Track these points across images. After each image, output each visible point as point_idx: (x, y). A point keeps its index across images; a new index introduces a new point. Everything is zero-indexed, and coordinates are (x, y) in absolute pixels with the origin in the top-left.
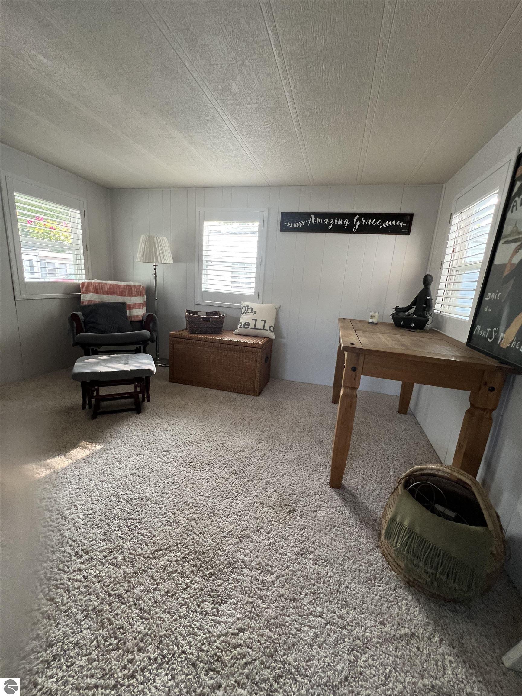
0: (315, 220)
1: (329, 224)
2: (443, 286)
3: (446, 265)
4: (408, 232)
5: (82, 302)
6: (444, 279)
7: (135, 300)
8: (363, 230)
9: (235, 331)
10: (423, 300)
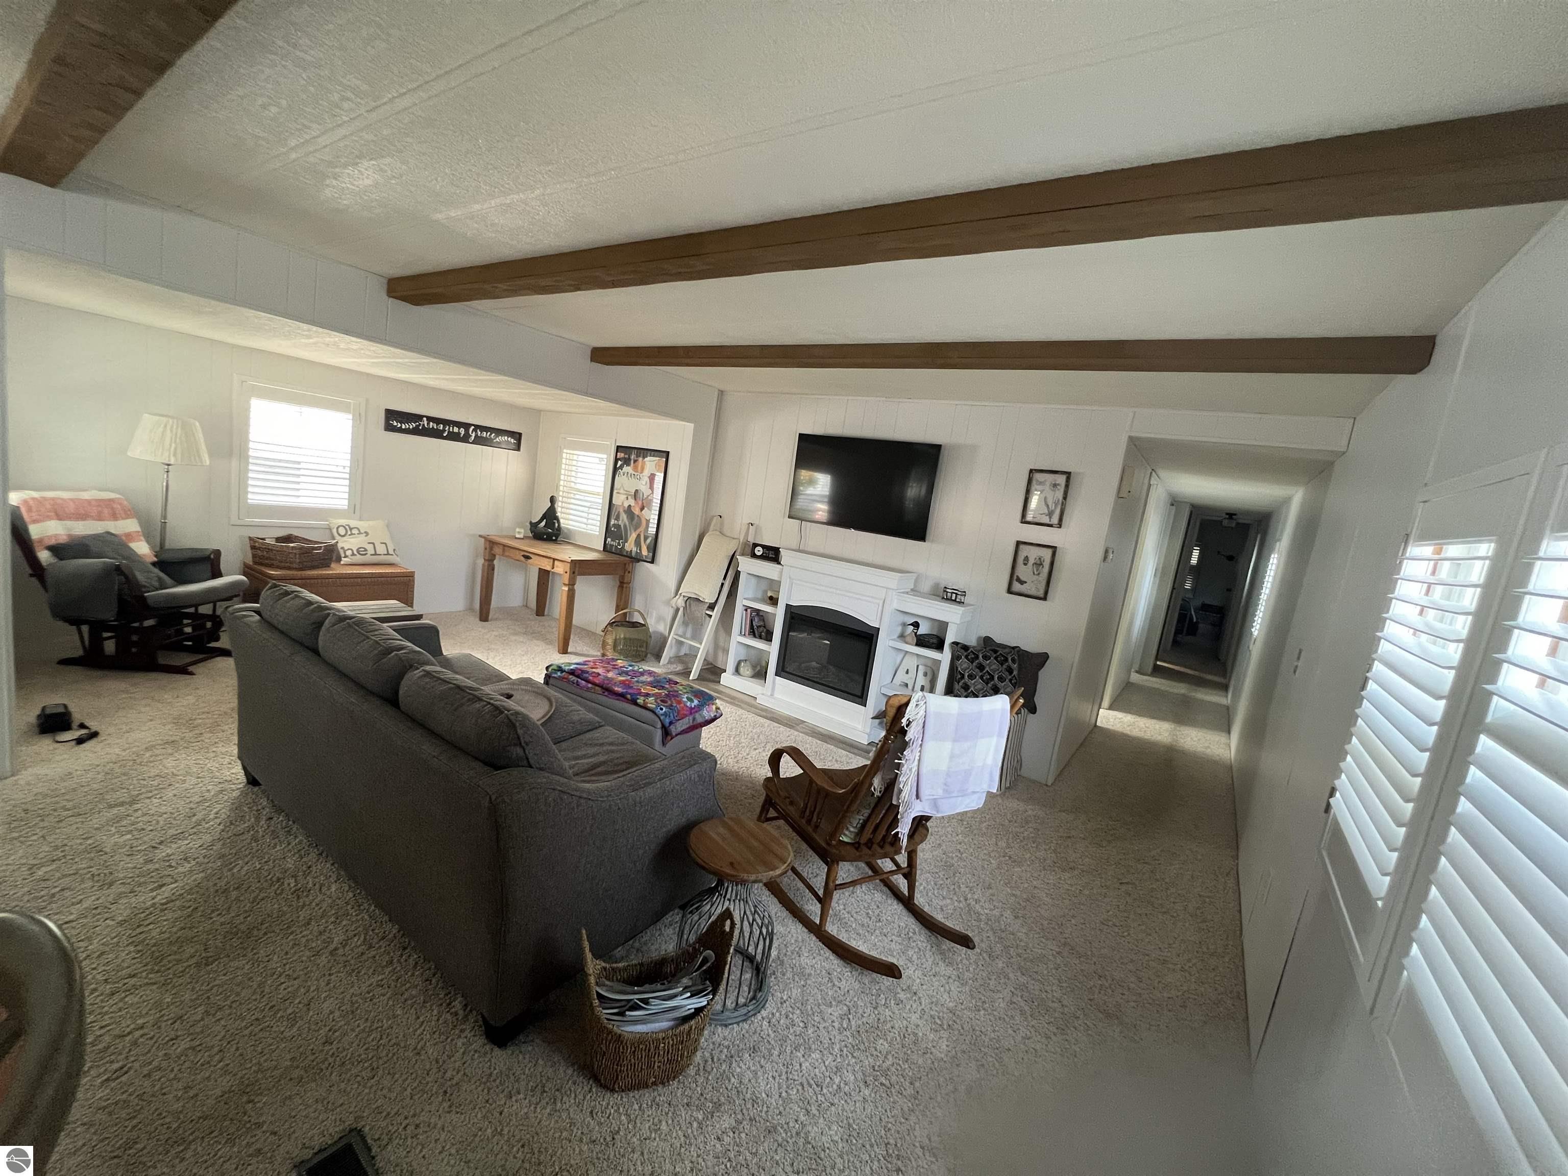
0: (428, 424)
1: (444, 430)
2: (560, 504)
3: (561, 488)
4: (518, 449)
5: (41, 541)
6: (560, 499)
7: (127, 526)
8: (479, 441)
9: (344, 561)
10: (551, 516)
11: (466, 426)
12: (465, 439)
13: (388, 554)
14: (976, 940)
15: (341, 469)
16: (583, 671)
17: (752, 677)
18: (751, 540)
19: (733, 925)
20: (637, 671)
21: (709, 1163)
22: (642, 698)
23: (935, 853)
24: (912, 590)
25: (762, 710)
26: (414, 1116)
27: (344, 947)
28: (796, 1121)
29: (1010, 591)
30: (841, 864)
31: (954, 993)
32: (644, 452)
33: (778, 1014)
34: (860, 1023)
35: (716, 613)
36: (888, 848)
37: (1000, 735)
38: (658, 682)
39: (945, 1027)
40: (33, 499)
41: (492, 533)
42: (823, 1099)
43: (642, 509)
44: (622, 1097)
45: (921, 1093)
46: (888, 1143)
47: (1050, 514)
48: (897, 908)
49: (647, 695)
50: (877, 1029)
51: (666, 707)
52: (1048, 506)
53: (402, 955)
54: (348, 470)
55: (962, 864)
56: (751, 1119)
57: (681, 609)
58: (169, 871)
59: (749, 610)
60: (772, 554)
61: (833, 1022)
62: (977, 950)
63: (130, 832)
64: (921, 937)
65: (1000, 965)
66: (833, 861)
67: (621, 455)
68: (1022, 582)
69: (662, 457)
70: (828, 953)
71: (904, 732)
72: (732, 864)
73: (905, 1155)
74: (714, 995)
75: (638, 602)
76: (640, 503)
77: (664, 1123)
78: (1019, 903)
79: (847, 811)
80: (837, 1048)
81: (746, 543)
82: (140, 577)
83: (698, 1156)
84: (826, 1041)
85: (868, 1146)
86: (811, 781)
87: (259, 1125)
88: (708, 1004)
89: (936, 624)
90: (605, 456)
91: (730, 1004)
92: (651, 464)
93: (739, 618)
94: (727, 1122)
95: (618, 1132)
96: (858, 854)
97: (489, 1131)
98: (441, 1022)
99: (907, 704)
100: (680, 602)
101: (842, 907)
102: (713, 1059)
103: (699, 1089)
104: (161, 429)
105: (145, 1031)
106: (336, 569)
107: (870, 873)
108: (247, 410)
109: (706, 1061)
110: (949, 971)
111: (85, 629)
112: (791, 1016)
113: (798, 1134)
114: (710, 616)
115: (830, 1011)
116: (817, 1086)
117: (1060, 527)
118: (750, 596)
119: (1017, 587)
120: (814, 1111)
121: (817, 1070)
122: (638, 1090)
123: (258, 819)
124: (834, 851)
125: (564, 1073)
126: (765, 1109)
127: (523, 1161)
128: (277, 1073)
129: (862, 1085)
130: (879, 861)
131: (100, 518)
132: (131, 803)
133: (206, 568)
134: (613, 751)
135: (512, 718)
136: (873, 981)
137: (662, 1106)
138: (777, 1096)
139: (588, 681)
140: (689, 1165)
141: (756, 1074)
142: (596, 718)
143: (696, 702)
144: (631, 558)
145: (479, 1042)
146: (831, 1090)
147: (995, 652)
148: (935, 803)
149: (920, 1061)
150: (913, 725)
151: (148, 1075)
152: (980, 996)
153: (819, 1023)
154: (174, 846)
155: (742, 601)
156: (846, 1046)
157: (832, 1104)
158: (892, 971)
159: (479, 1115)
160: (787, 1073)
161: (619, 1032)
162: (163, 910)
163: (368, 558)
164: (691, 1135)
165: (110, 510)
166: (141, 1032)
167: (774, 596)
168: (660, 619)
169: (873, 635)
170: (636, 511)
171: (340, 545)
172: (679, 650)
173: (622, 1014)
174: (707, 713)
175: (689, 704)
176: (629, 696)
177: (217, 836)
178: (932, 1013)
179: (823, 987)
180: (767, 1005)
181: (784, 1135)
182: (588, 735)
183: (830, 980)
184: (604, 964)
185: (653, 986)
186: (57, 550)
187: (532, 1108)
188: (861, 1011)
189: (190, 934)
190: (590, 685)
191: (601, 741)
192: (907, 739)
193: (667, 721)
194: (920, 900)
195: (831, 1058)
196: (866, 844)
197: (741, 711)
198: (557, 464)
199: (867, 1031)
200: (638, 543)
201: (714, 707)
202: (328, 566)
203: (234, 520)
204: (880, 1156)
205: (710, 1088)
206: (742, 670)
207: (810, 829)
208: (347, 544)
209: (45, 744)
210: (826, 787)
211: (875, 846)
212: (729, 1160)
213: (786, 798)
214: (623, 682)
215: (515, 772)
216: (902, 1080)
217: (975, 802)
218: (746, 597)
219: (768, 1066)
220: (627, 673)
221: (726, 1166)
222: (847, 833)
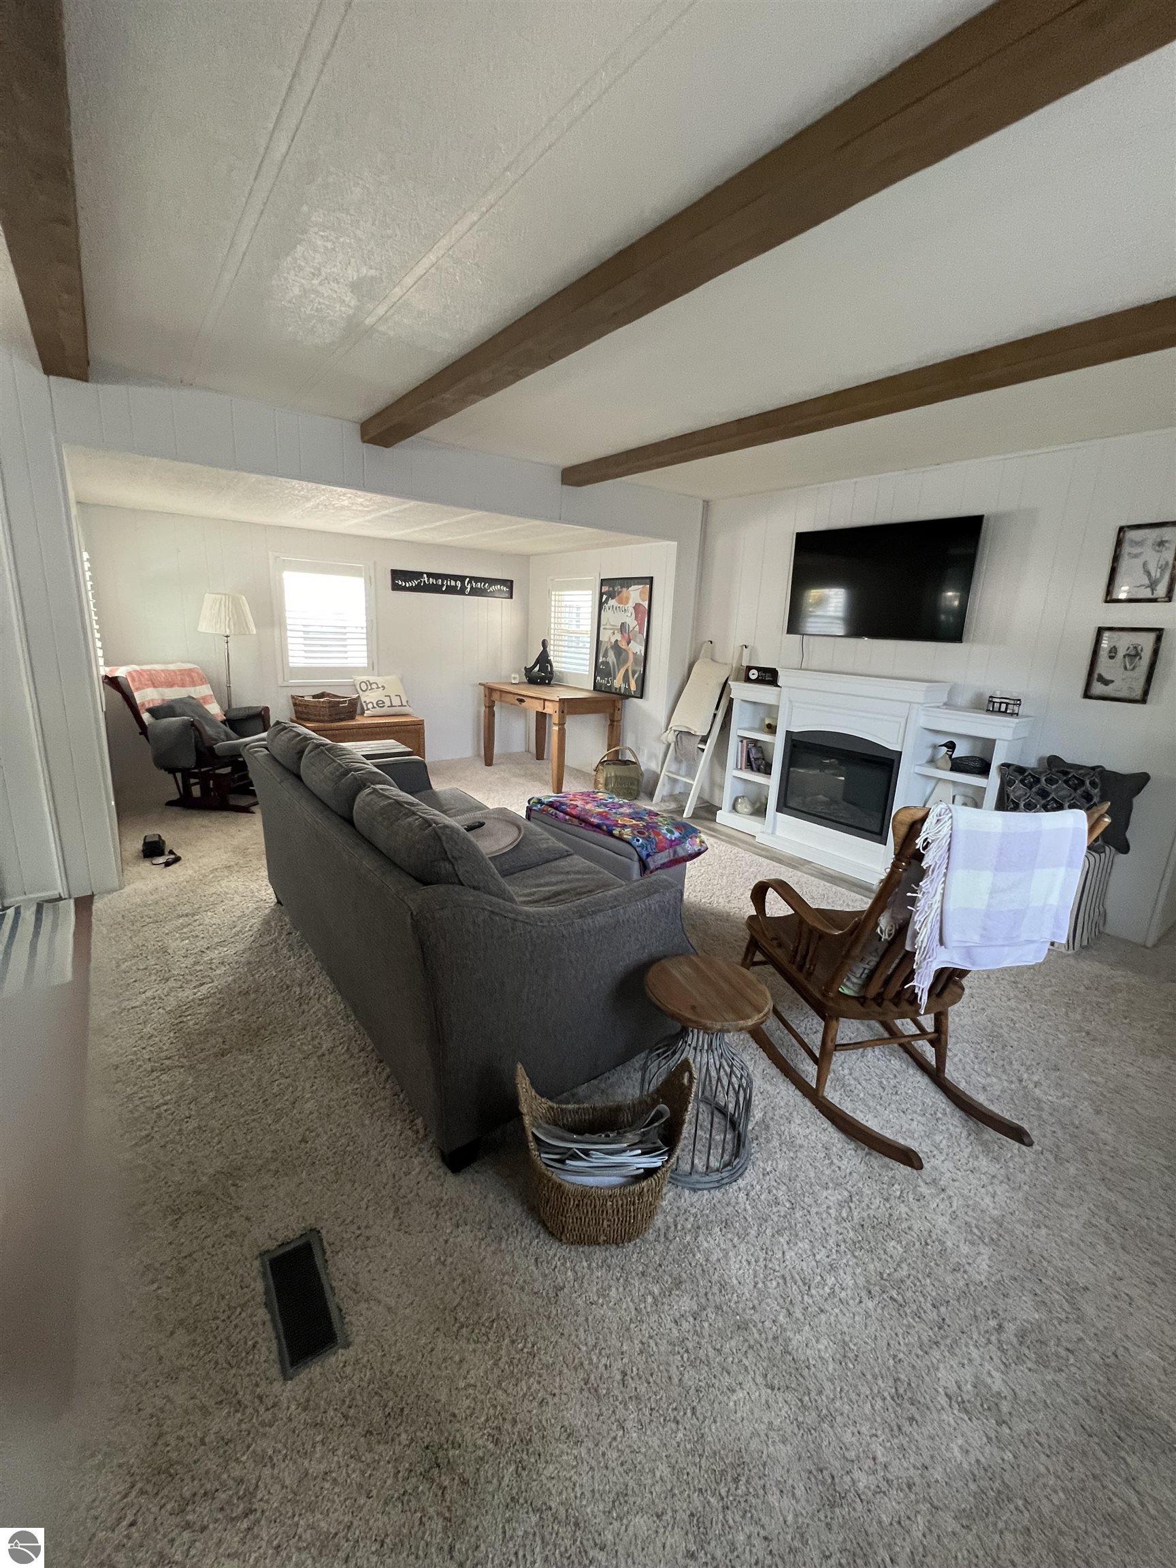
0: (428, 580)
1: (443, 585)
2: (552, 647)
3: (552, 631)
4: (511, 597)
5: (143, 705)
6: (552, 642)
7: (201, 691)
8: (475, 592)
9: (367, 713)
10: (543, 659)
11: (462, 578)
12: (462, 592)
13: (402, 705)
14: (1035, 1134)
15: (359, 630)
16: (562, 804)
17: (752, 814)
18: (745, 664)
19: (691, 1078)
20: (617, 803)
21: (662, 1349)
22: (619, 829)
23: (975, 1019)
24: (945, 704)
25: (763, 849)
26: (367, 1227)
27: (330, 1053)
28: (774, 1321)
29: (1087, 695)
30: (842, 1019)
31: (1001, 1198)
32: (627, 582)
33: (758, 1187)
34: (865, 1215)
35: (709, 747)
36: (905, 1006)
37: (1070, 864)
38: (637, 813)
39: (987, 1240)
40: (136, 671)
41: (491, 681)
42: (811, 1302)
43: (629, 643)
44: (570, 1250)
45: (947, 1321)
46: (899, 1379)
47: (1153, 585)
48: (921, 1081)
49: (624, 826)
50: (885, 1226)
51: (643, 838)
52: (1148, 574)
53: (377, 1068)
54: (365, 631)
55: (1014, 1035)
56: (716, 1307)
57: (673, 745)
58: (209, 973)
59: (745, 741)
60: (769, 677)
61: (829, 1207)
62: (1036, 1147)
63: (188, 938)
64: (953, 1120)
65: (1072, 1171)
66: (831, 1017)
67: (605, 589)
68: (1106, 682)
69: (646, 584)
70: (827, 1124)
71: (919, 857)
72: (693, 1008)
73: (922, 1400)
74: (670, 1157)
75: (629, 741)
76: (626, 635)
77: (614, 1289)
78: (1102, 1094)
79: (847, 956)
80: (831, 1241)
81: (739, 670)
82: (210, 731)
83: (651, 1337)
84: (818, 1230)
85: (869, 1377)
86: (802, 922)
87: (237, 1208)
88: (663, 1166)
89: (980, 744)
90: (591, 592)
91: (700, 1164)
92: (635, 594)
93: (734, 749)
94: (686, 1304)
95: (562, 1288)
96: (863, 1010)
97: (432, 1258)
98: (403, 1137)
99: (923, 820)
100: (671, 737)
101: (846, 1072)
102: (676, 1226)
103: (657, 1258)
104: (218, 605)
105: (169, 1106)
106: (360, 721)
107: (886, 1035)
108: (281, 581)
109: (669, 1227)
110: (994, 1168)
111: (179, 775)
112: (774, 1191)
113: (775, 1338)
114: (703, 750)
115: (825, 1194)
116: (805, 1284)
117: (1170, 600)
118: (746, 725)
119: (1098, 688)
120: (798, 1313)
121: (804, 1264)
122: (589, 1246)
123: (280, 934)
124: (831, 1004)
125: (513, 1210)
126: (735, 1298)
127: (462, 1298)
128: (260, 1162)
129: (864, 1294)
130: (898, 1022)
131: (183, 685)
132: (193, 915)
133: (259, 723)
134: (578, 880)
135: (439, 831)
136: (886, 1166)
137: (614, 1269)
138: (751, 1287)
139: (566, 813)
140: (638, 1347)
141: (727, 1253)
142: (565, 847)
143: (677, 834)
144: (619, 694)
145: (435, 1164)
146: (821, 1292)
147: (1066, 773)
148: (968, 952)
149: (949, 1279)
150: (933, 847)
151: (164, 1147)
152: (1041, 1208)
153: (810, 1206)
154: (216, 952)
155: (736, 731)
156: (844, 1241)
157: (822, 1311)
158: (909, 1158)
159: (426, 1240)
160: (765, 1259)
161: (558, 1181)
162: (199, 1005)
163: (385, 710)
164: (644, 1311)
165: (187, 677)
166: (165, 1107)
167: (773, 723)
168: (652, 756)
169: (893, 761)
170: (623, 645)
171: (363, 699)
172: (672, 789)
173: (562, 1161)
174: (690, 846)
175: (669, 835)
176: (605, 827)
177: (247, 944)
178: (967, 1218)
179: (817, 1164)
180: (746, 1174)
181: (756, 1336)
182: (554, 864)
183: (828, 1156)
184: (550, 1103)
185: (596, 1136)
186: (155, 712)
187: (477, 1243)
188: (866, 1200)
189: (214, 1026)
190: (567, 817)
191: (567, 870)
192: (924, 865)
193: (644, 853)
194: (952, 1072)
195: (824, 1252)
196: (874, 999)
197: (736, 850)
198: (546, 607)
199: (873, 1227)
200: (626, 679)
201: (698, 840)
202: (353, 718)
203: (280, 683)
204: (886, 1394)
205: (671, 1259)
206: (739, 807)
207: (801, 977)
208: (369, 698)
209: (146, 865)
210: (819, 927)
211: (886, 1003)
212: (687, 1351)
213: (773, 939)
214: (600, 814)
215: (441, 889)
216: (922, 1299)
217: (1033, 955)
218: (742, 726)
219: (743, 1247)
220: (606, 805)
221: (682, 1357)
222: (848, 984)
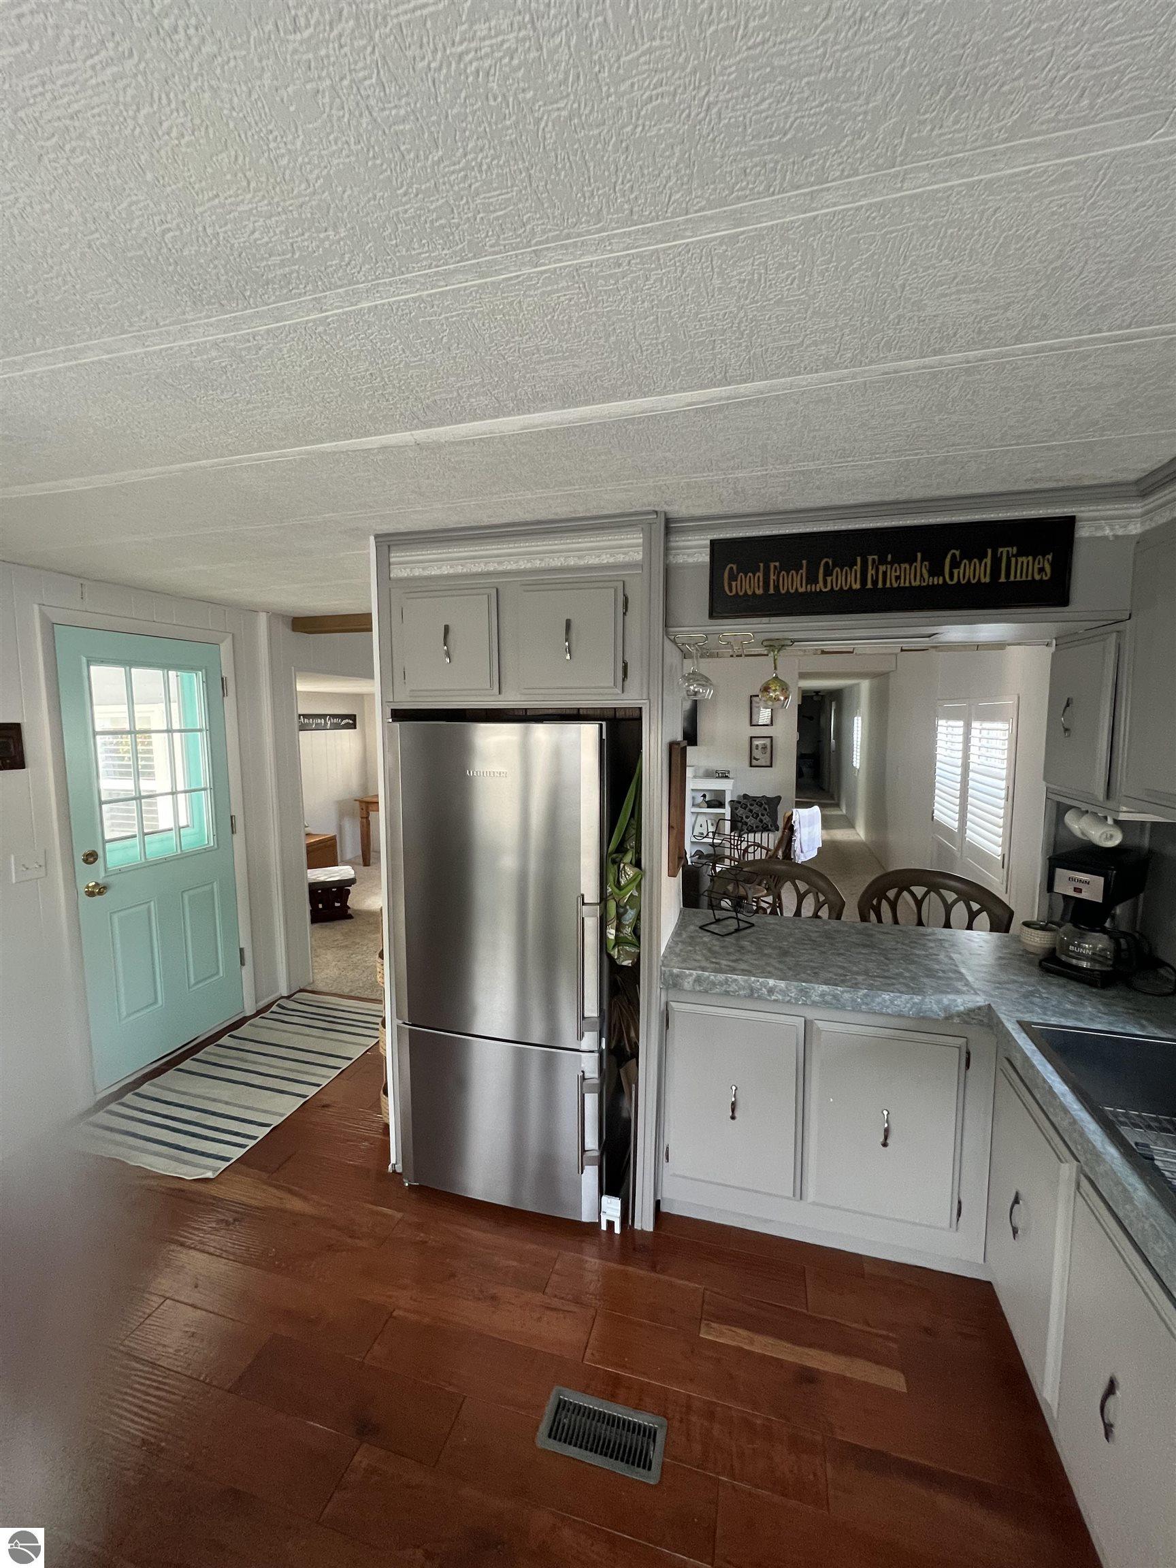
4: (356, 728)
11: (323, 716)
29: (751, 766)
68: (757, 760)
89: (716, 792)
117: (772, 725)
119: (754, 762)
